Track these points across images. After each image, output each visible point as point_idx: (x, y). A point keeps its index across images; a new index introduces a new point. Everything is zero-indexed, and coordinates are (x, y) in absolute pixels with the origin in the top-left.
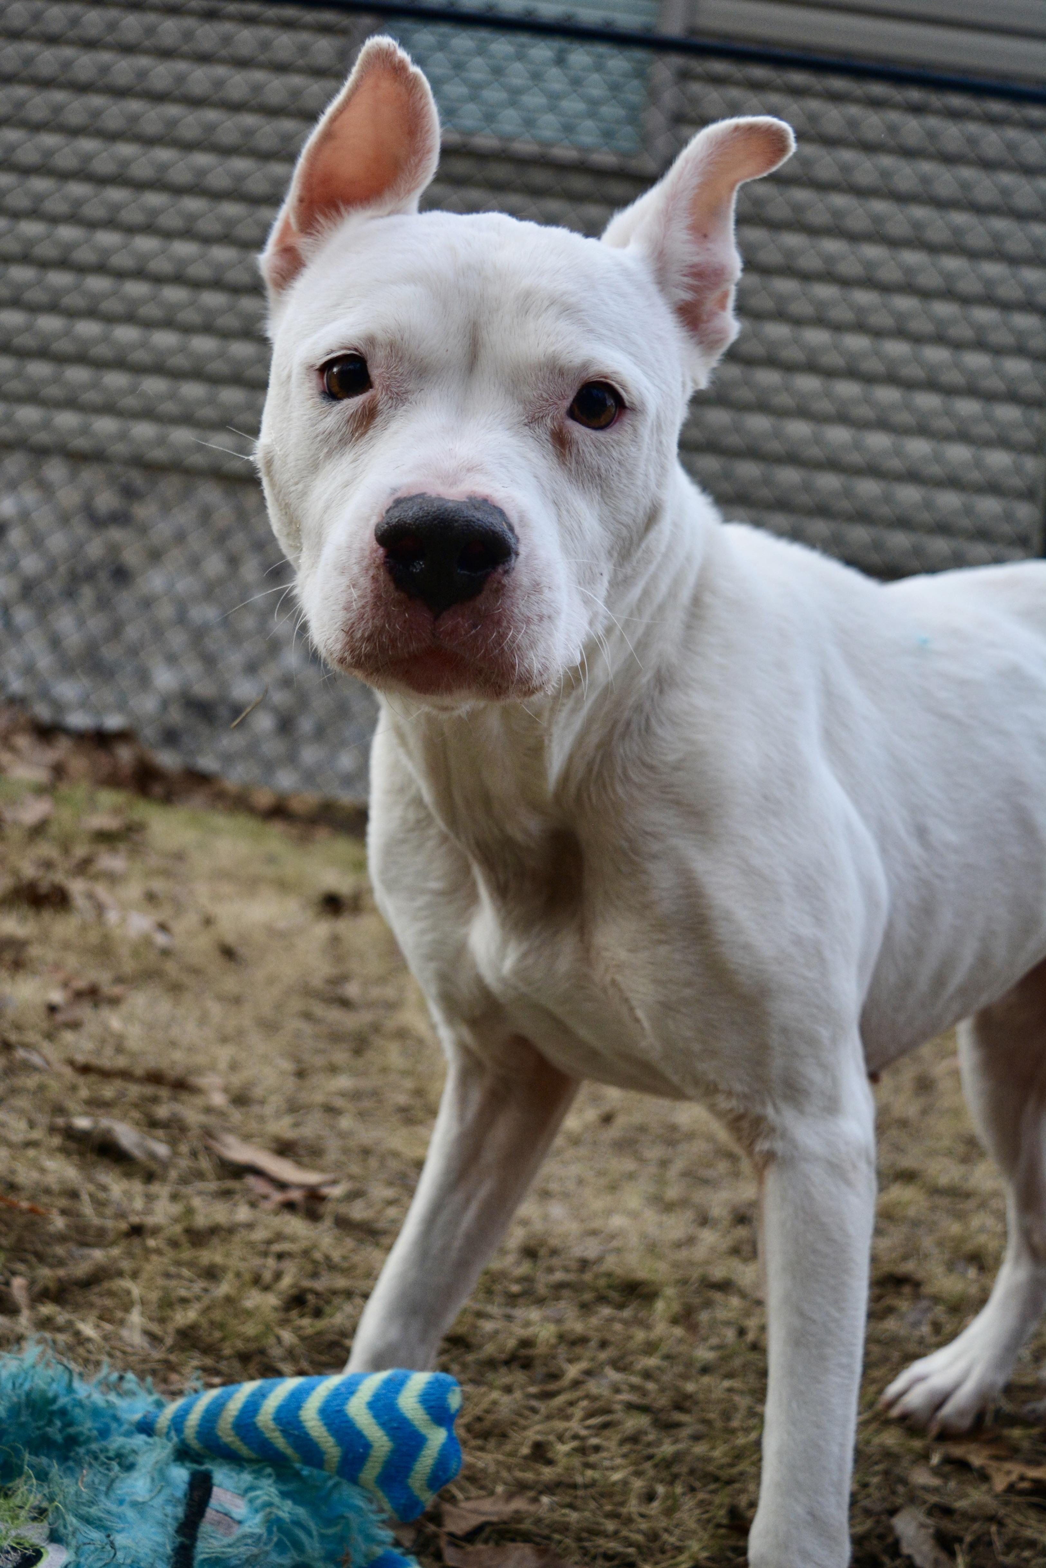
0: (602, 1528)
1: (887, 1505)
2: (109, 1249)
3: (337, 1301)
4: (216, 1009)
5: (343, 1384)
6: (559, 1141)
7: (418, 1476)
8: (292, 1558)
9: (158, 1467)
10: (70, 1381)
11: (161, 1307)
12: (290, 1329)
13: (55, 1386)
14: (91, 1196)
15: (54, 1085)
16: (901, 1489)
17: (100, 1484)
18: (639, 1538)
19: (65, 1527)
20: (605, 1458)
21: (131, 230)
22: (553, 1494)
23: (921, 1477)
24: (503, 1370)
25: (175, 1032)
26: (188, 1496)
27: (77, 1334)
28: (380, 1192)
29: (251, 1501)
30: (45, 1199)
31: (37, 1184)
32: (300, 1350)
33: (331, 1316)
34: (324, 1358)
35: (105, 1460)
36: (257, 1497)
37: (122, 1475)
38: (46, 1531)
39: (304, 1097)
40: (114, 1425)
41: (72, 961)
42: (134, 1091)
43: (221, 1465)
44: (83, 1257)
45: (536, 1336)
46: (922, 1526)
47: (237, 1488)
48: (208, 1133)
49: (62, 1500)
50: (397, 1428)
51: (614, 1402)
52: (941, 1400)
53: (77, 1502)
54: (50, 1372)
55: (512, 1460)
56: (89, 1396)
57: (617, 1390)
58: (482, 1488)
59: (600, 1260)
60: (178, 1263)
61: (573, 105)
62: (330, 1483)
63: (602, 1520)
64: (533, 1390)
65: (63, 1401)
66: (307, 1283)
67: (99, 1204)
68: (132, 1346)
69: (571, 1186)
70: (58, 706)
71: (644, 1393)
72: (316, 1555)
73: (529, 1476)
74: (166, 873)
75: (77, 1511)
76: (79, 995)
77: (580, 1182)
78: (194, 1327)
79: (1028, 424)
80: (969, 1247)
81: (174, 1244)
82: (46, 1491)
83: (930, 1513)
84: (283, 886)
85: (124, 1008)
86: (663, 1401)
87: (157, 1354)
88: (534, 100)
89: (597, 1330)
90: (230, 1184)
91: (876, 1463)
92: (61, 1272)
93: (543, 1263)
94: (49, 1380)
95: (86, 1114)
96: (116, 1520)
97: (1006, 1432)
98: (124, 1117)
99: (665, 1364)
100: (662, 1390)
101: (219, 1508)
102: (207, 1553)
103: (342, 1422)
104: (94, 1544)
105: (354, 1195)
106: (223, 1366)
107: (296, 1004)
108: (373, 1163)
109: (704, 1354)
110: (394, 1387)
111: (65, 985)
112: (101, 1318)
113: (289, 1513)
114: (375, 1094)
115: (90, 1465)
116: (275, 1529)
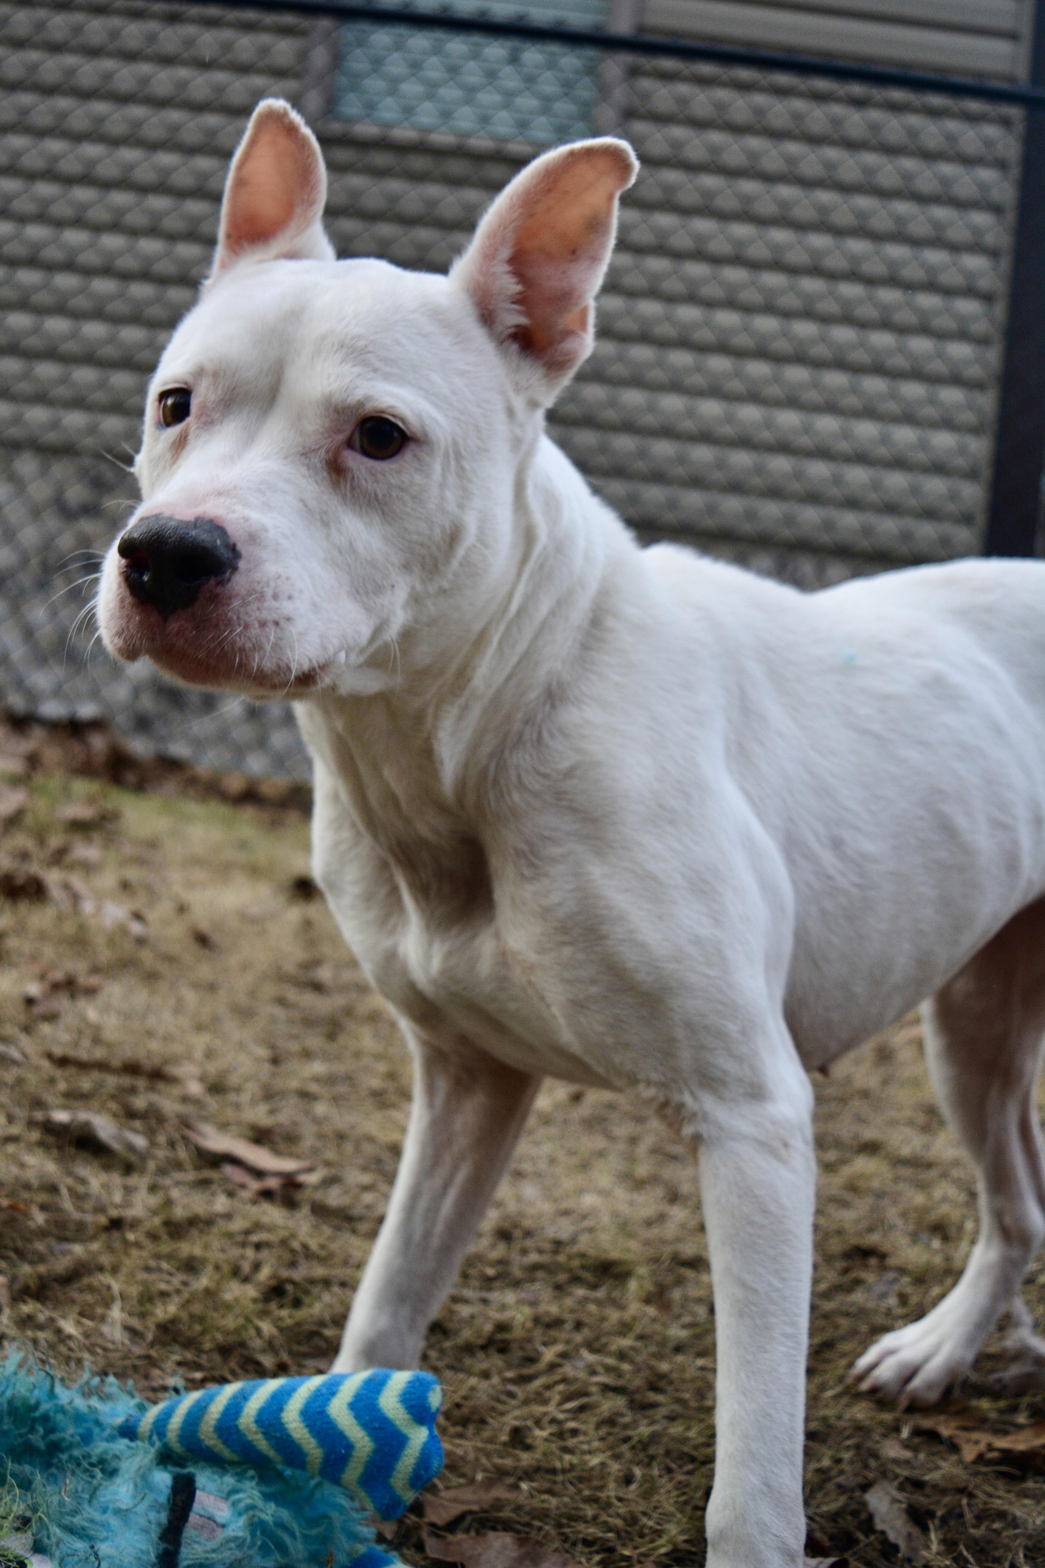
0: (581, 1513)
1: (860, 1480)
2: (88, 1243)
3: (315, 1290)
4: (190, 997)
5: (324, 1385)
6: (532, 1121)
7: (400, 1476)
8: (276, 1560)
9: (141, 1471)
10: (52, 1387)
11: (141, 1302)
12: (269, 1320)
13: (36, 1392)
14: (70, 1189)
15: (32, 1080)
16: (873, 1463)
17: (83, 1491)
18: (619, 1522)
19: (49, 1537)
20: (582, 1443)
21: (97, 228)
22: (532, 1480)
23: (892, 1450)
24: (481, 1355)
25: (151, 1021)
26: (171, 1502)
27: (59, 1331)
28: (356, 1177)
29: (234, 1504)
30: (26, 1195)
31: (17, 1179)
32: (280, 1341)
33: (310, 1306)
34: (303, 1349)
35: (87, 1466)
36: (240, 1500)
37: (104, 1483)
38: (30, 1542)
39: (279, 1084)
40: (96, 1430)
41: (48, 952)
42: (112, 1081)
43: (203, 1468)
44: (64, 1253)
45: (513, 1318)
46: (895, 1501)
47: (219, 1491)
48: (185, 1123)
49: (45, 1510)
50: (380, 1428)
51: (591, 1384)
52: (910, 1374)
53: (61, 1512)
54: (32, 1379)
55: (490, 1447)
56: (71, 1402)
57: (594, 1373)
58: (462, 1475)
59: (573, 1240)
60: (158, 1257)
61: (527, 102)
62: (313, 1483)
63: (581, 1505)
64: (510, 1374)
65: (45, 1407)
66: (285, 1273)
67: (78, 1198)
68: (113, 1342)
69: (543, 1166)
70: (32, 696)
71: (619, 1374)
72: (300, 1556)
73: (508, 1462)
74: (140, 861)
75: (60, 1521)
76: (56, 987)
77: (552, 1161)
78: (173, 1321)
79: (970, 406)
80: (933, 1217)
81: (153, 1236)
82: (30, 1502)
83: (901, 1488)
84: (255, 871)
85: (101, 998)
86: (638, 1382)
87: (138, 1350)
88: (488, 97)
89: (572, 1311)
90: (208, 1173)
91: (848, 1438)
92: (42, 1269)
93: (517, 1246)
94: (31, 1387)
95: (64, 1107)
96: (100, 1529)
97: (974, 1403)
98: (102, 1108)
99: (638, 1344)
100: (638, 1370)
101: (202, 1512)
102: (192, 1559)
103: (324, 1423)
104: (78, 1555)
105: (330, 1181)
106: (204, 1360)
107: (269, 990)
108: (349, 1147)
109: (676, 1332)
110: (374, 1387)
111: (42, 977)
112: (82, 1314)
113: (272, 1516)
114: (349, 1078)
115: (73, 1473)
116: (258, 1533)
